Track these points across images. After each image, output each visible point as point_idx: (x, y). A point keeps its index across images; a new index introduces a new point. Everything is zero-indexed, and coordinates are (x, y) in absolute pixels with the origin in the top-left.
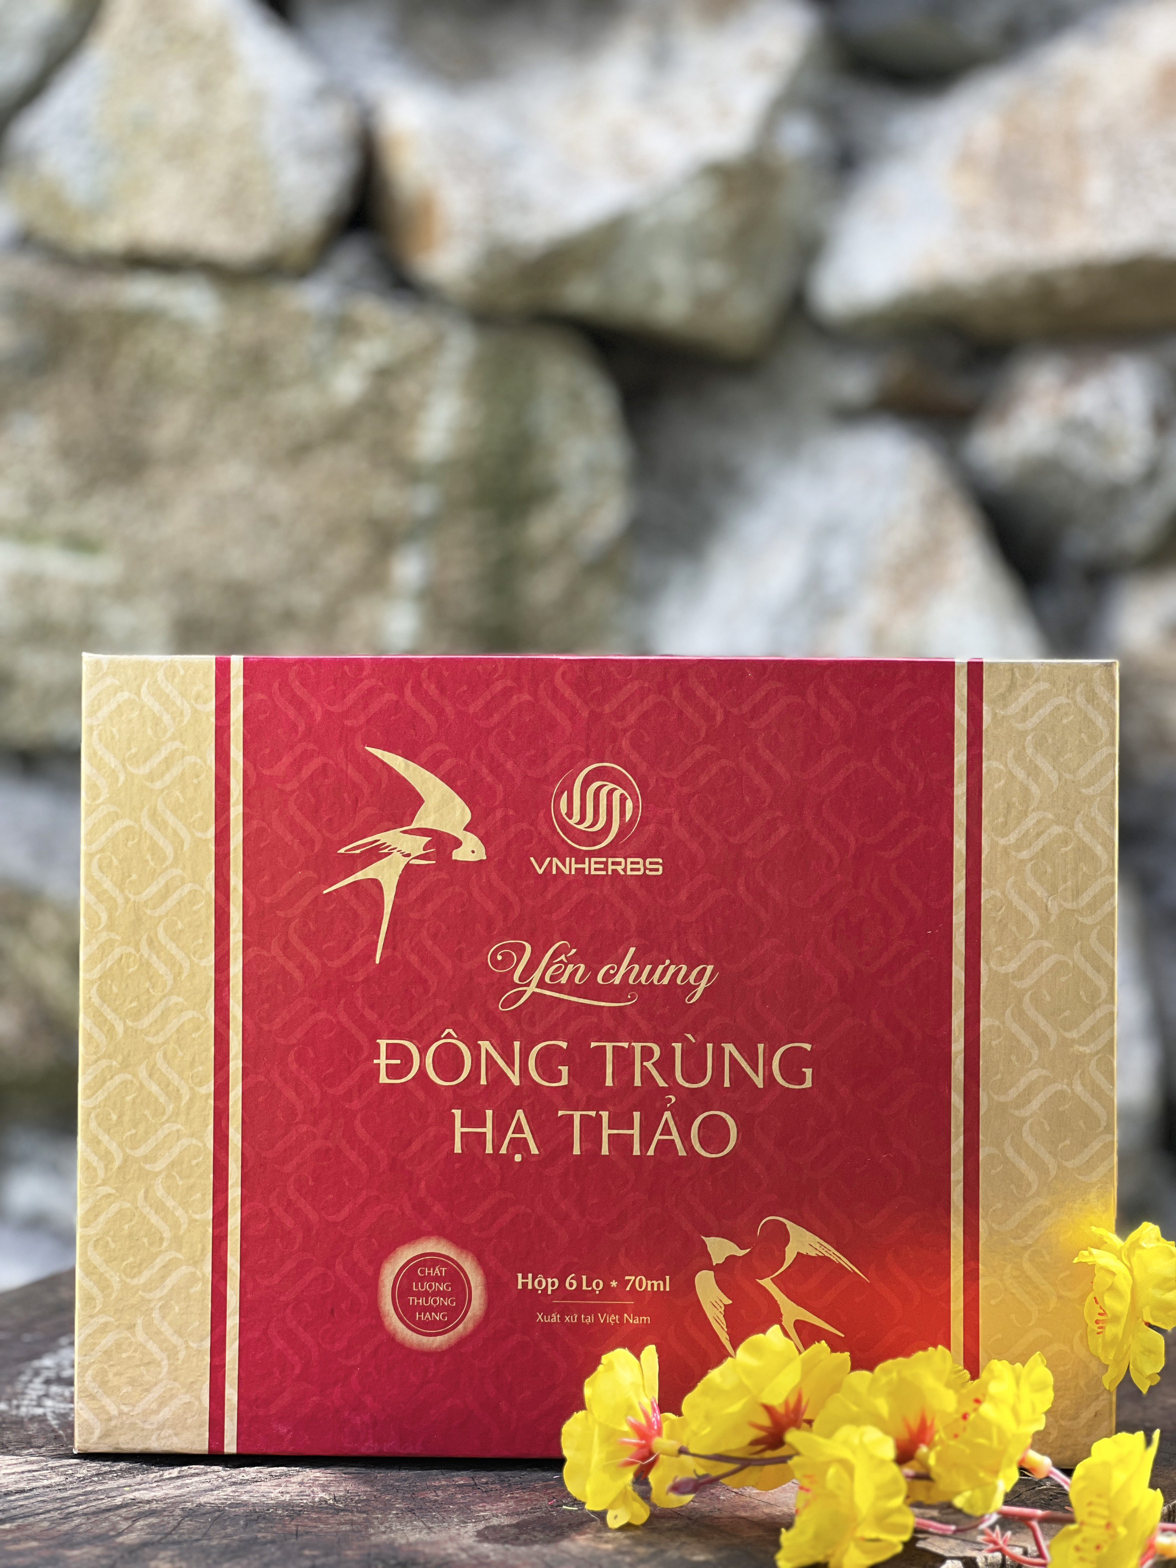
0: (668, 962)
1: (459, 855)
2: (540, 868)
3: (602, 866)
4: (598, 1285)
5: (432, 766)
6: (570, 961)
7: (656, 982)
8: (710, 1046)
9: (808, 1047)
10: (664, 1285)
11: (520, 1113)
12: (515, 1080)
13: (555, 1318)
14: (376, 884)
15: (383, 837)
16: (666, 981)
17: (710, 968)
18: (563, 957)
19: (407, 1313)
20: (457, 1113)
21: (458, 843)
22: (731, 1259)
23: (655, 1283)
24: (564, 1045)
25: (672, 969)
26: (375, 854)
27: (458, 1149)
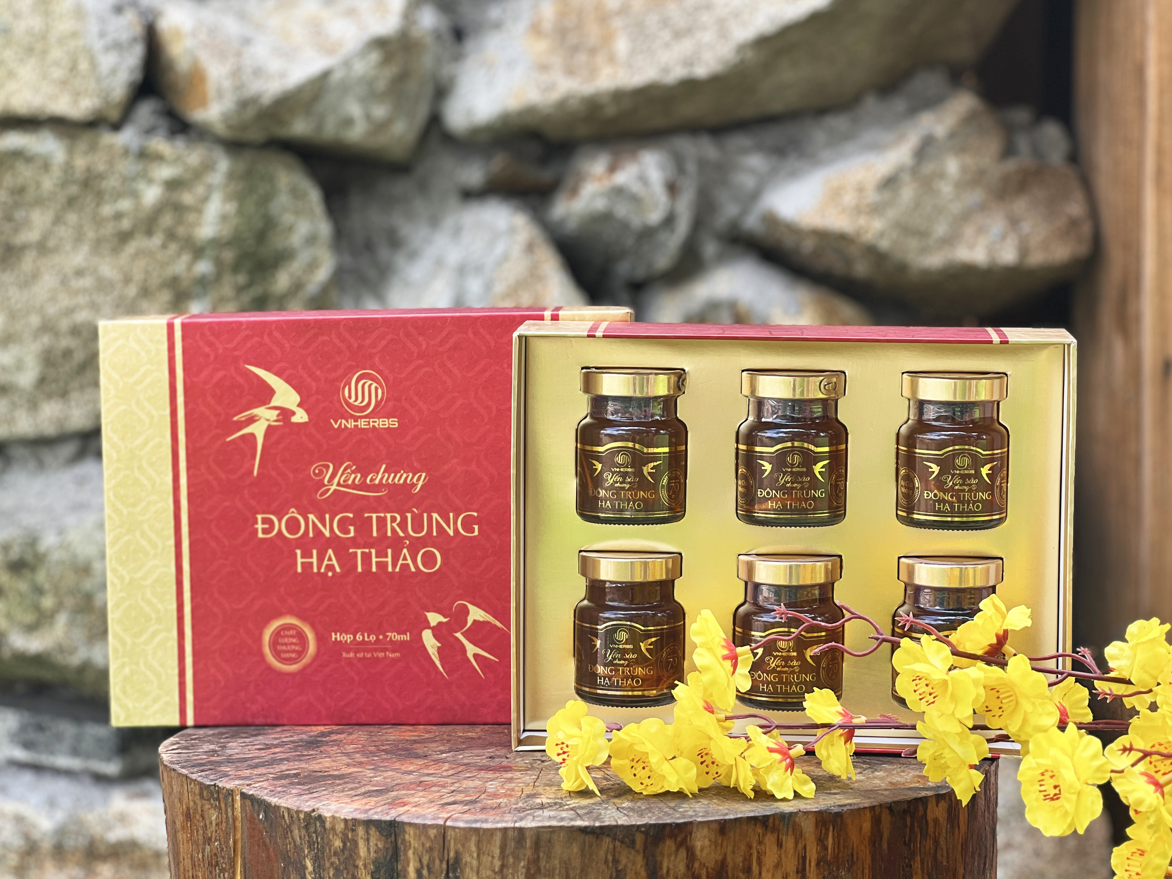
0: (402, 472)
1: (295, 419)
2: (336, 424)
3: (367, 423)
4: (373, 638)
5: (278, 374)
6: (353, 472)
7: (396, 482)
8: (425, 515)
9: (475, 514)
10: (407, 637)
11: (330, 552)
12: (327, 534)
13: (352, 655)
14: (253, 436)
15: (256, 411)
16: (402, 482)
17: (424, 475)
18: (349, 471)
19: (277, 654)
20: (298, 552)
21: (293, 413)
22: (440, 624)
23: (402, 636)
24: (351, 515)
25: (405, 475)
26: (252, 420)
27: (299, 570)
